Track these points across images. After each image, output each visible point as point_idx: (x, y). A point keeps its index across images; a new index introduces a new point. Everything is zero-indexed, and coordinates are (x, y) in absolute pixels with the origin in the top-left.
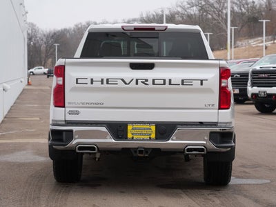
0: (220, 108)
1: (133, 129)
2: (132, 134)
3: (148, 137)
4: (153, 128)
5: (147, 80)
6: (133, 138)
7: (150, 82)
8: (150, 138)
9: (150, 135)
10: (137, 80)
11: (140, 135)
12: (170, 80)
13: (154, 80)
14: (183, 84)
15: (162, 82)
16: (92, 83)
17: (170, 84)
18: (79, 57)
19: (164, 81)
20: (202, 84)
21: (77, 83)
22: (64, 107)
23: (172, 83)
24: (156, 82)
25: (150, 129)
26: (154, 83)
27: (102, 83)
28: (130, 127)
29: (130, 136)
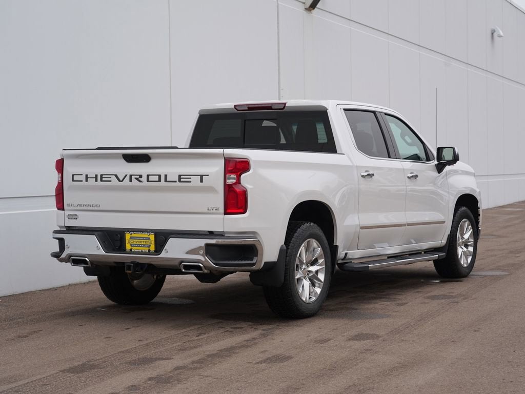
0: (226, 213)
1: (131, 238)
2: (131, 245)
3: (146, 250)
4: (152, 237)
5: (141, 176)
6: (131, 250)
7: (144, 179)
8: (149, 251)
9: (149, 246)
10: (131, 176)
11: (139, 246)
12: (166, 176)
13: (148, 176)
14: (180, 181)
15: (157, 178)
16: (87, 181)
17: (166, 181)
18: (188, 147)
19: (160, 176)
20: (201, 181)
21: (73, 180)
22: (63, 210)
23: (168, 180)
24: (151, 178)
25: (149, 239)
26: (148, 181)
27: (96, 181)
28: (128, 236)
29: (128, 247)
